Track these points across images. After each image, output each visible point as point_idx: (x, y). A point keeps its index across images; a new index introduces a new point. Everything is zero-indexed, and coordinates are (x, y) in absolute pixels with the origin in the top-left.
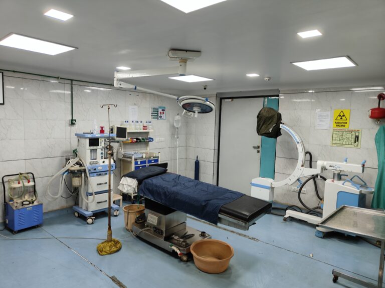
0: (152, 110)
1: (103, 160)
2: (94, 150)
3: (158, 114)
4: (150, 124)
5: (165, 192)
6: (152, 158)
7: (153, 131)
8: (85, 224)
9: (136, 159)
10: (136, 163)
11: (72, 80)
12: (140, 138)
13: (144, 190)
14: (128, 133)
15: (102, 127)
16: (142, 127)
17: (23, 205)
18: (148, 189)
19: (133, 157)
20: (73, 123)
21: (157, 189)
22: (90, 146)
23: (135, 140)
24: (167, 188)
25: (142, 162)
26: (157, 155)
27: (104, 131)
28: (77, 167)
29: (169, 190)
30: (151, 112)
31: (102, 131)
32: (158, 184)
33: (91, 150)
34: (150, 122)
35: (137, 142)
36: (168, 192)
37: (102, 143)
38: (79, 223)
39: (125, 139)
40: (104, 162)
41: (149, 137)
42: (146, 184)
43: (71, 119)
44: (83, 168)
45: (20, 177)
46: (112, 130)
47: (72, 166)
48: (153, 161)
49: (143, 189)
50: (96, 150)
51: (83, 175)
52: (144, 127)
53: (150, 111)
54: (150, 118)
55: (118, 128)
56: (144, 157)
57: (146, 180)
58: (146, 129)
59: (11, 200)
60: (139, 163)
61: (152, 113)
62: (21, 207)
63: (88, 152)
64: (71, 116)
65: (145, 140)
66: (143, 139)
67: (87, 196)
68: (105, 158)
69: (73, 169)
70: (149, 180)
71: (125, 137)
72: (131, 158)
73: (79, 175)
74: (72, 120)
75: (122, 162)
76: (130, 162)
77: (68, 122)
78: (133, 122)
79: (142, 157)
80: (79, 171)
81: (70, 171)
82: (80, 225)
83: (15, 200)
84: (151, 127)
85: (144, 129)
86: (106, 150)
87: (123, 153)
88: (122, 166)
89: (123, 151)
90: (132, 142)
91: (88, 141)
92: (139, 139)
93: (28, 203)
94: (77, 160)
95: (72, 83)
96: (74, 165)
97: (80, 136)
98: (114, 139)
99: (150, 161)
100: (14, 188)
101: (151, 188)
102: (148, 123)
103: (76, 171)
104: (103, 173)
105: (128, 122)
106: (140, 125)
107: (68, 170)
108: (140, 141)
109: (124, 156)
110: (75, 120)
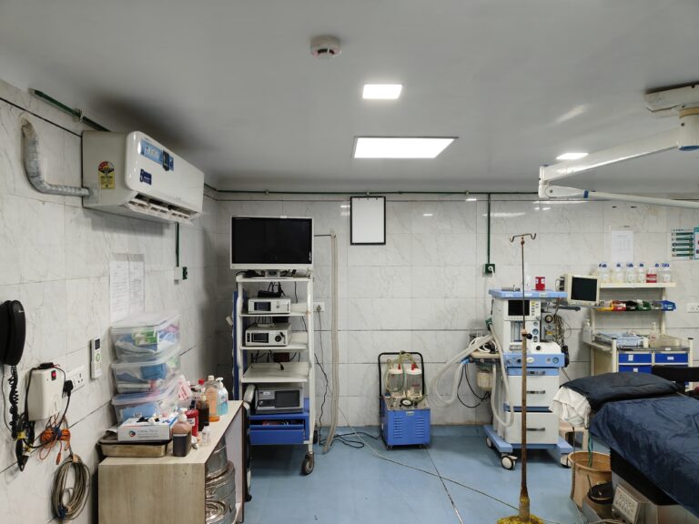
0: (675, 237)
1: (539, 344)
2: (519, 322)
3: (691, 245)
4: (667, 269)
5: (651, 446)
6: (668, 350)
7: (673, 285)
8: (498, 466)
9: (621, 349)
10: (623, 358)
11: (489, 194)
12: (640, 301)
13: (601, 426)
14: (602, 290)
15: (540, 279)
16: (643, 277)
17: (402, 404)
18: (611, 427)
19: (615, 344)
20: (489, 269)
21: (632, 432)
22: (510, 314)
23: (624, 305)
24: (657, 436)
25: (637, 358)
26: (685, 344)
27: (543, 286)
28: (486, 353)
29: (660, 443)
30: (670, 243)
31: (540, 287)
32: (637, 421)
33: (513, 323)
34: (666, 265)
35: (627, 309)
36: (657, 447)
37: (535, 311)
38: (488, 461)
39: (593, 303)
40: (538, 348)
41: (664, 299)
42: (607, 411)
43: (486, 262)
44: (496, 356)
45: (400, 357)
46: (562, 283)
47: (477, 350)
48: (670, 358)
49: (600, 423)
50: (524, 322)
51: (494, 369)
52: (648, 276)
53: (669, 241)
54: (668, 255)
55: (575, 280)
56: (646, 345)
57: (609, 405)
58: (655, 282)
59: (388, 393)
60: (631, 358)
61: (673, 245)
62: (398, 409)
63: (507, 326)
64: (486, 258)
65: (653, 307)
66: (646, 304)
67: (505, 410)
68: (541, 341)
69: (476, 355)
70: (617, 406)
71: (595, 300)
72: (609, 344)
73: (487, 368)
74: (487, 266)
75: (592, 352)
76: (609, 354)
77: (481, 269)
78: (618, 265)
79: (642, 346)
80: (488, 361)
81: (471, 359)
82: (489, 465)
83: (393, 395)
84: (667, 276)
85: (648, 281)
86: (545, 325)
87: (595, 332)
88: (593, 361)
89: (594, 329)
90: (615, 310)
91: (506, 305)
92: (635, 304)
93: (410, 403)
94: (487, 339)
95: (489, 197)
96: (481, 348)
97: (496, 296)
98: (567, 303)
99: (661, 358)
100: (393, 375)
101: (617, 427)
102: (660, 268)
103: (482, 361)
104: (540, 371)
105: (605, 266)
106: (638, 273)
107: (470, 356)
108: (637, 309)
109: (597, 340)
110: (493, 265)
